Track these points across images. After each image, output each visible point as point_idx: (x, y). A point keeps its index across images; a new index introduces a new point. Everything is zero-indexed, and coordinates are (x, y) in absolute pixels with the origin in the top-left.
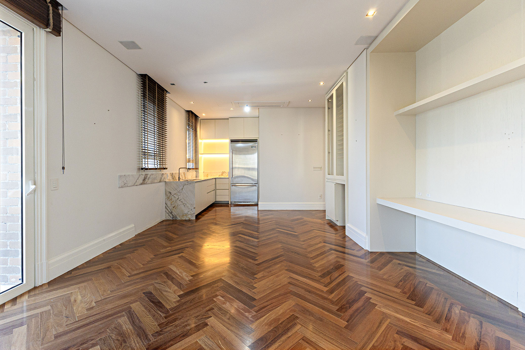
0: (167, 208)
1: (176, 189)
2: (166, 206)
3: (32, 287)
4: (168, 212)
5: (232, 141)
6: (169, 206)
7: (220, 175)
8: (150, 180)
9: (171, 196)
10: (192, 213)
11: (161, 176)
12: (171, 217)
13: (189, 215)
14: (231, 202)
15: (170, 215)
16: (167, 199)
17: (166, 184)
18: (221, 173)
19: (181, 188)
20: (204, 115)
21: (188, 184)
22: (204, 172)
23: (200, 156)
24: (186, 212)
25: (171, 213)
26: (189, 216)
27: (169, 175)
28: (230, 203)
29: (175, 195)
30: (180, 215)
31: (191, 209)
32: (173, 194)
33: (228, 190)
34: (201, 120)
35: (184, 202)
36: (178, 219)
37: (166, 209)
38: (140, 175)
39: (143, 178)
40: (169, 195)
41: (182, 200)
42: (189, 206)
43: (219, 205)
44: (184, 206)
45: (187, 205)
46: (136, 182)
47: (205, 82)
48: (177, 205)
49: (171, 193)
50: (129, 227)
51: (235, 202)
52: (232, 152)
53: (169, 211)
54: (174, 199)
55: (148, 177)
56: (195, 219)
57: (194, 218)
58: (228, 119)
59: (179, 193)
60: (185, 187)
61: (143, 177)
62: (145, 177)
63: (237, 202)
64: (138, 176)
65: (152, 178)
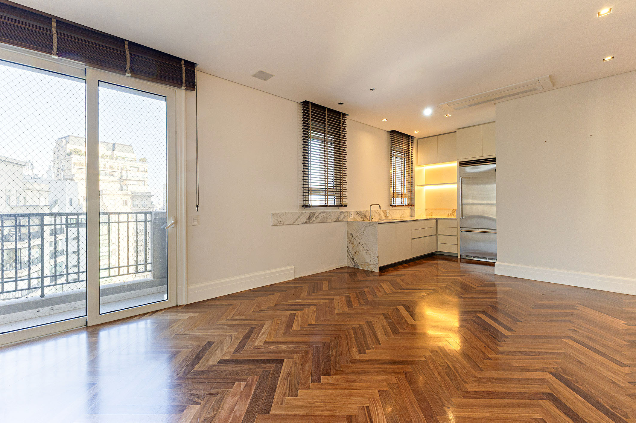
0: (349, 252)
1: (358, 231)
2: (348, 250)
3: (175, 305)
4: (349, 257)
5: (463, 164)
6: (351, 251)
7: (450, 214)
8: (318, 220)
9: (353, 239)
10: (375, 263)
11: (339, 215)
12: (352, 264)
13: (371, 265)
14: (461, 255)
15: (352, 261)
16: (349, 242)
17: (347, 224)
18: (451, 212)
19: (363, 230)
20: (416, 132)
21: (370, 226)
22: (426, 210)
23: (416, 188)
24: (368, 260)
25: (353, 259)
26: (372, 267)
27: (352, 213)
28: (459, 257)
29: (356, 238)
30: (362, 264)
31: (373, 258)
32: (354, 237)
33: (456, 237)
34: (418, 140)
35: (366, 248)
36: (360, 268)
37: (348, 255)
38: (302, 213)
39: (308, 217)
40: (351, 237)
41: (364, 245)
42: (371, 253)
43: (443, 257)
44: (366, 253)
45: (369, 251)
46: (297, 220)
47: (372, 89)
48: (358, 251)
49: (352, 235)
50: (289, 268)
51: (467, 256)
52: (461, 181)
53: (351, 258)
54: (355, 243)
55: (315, 216)
56: (378, 272)
57: (377, 270)
58: (456, 132)
59: (361, 236)
60: (367, 228)
61: (307, 215)
62: (310, 215)
63: (472, 257)
64: (300, 214)
65: (323, 217)
